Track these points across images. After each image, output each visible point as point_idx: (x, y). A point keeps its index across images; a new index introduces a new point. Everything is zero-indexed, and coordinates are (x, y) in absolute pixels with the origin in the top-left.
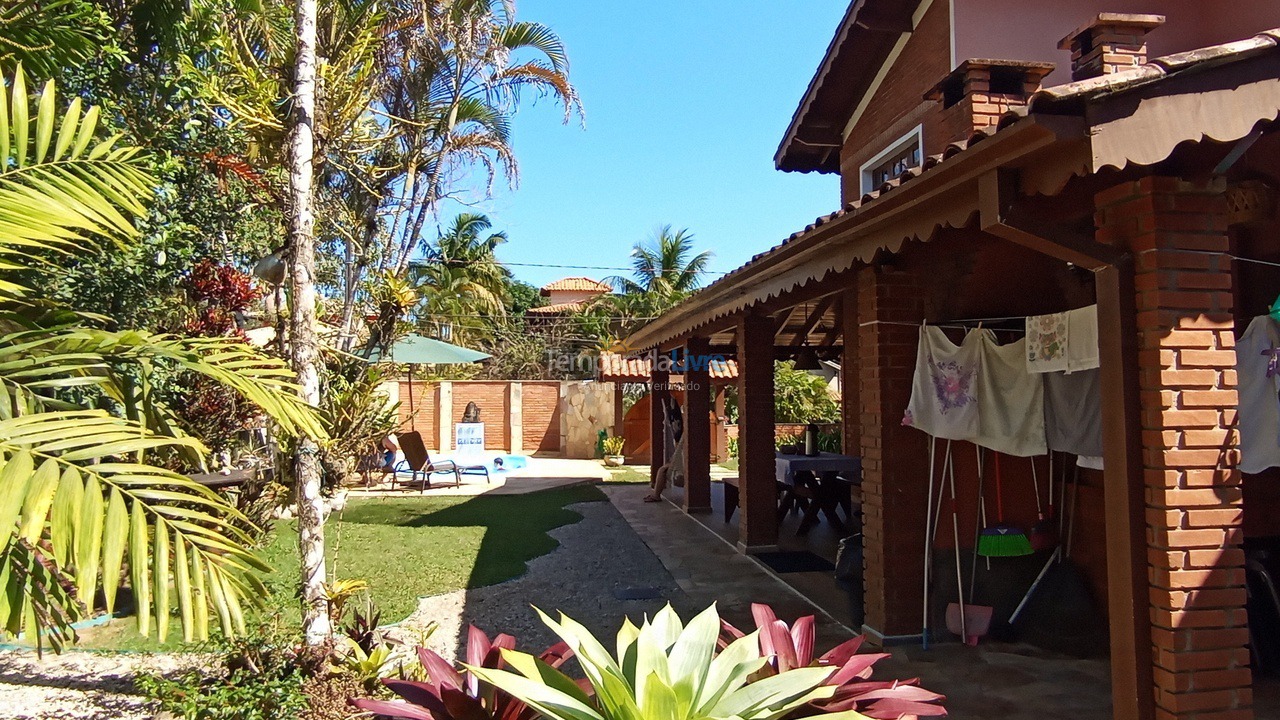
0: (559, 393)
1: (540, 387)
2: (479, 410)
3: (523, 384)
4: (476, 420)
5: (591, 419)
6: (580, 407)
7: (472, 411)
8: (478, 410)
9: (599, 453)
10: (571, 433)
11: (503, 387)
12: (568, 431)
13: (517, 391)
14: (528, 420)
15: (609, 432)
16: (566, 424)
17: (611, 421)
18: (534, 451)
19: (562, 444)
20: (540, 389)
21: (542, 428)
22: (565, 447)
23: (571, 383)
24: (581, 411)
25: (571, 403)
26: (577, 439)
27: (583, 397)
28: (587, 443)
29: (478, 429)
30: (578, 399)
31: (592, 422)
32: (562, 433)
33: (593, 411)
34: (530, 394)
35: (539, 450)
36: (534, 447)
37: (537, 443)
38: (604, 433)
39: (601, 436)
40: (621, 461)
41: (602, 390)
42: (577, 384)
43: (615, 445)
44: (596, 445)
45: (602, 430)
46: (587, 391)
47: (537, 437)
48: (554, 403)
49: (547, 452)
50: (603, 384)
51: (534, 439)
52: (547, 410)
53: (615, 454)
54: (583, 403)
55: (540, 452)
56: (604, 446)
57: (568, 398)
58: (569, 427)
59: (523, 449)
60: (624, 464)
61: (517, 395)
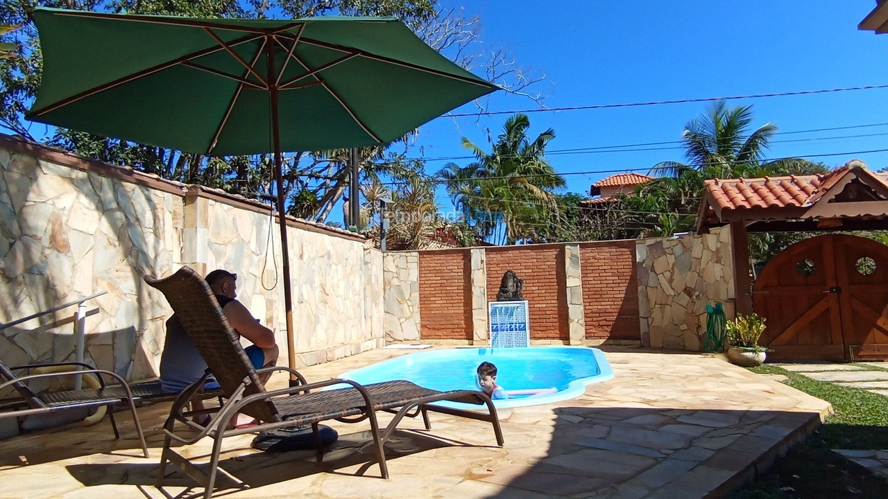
0: (634, 256)
1: (606, 249)
2: (521, 281)
3: (583, 246)
4: (516, 296)
5: (688, 291)
6: (668, 274)
7: (510, 283)
8: (518, 282)
9: (709, 343)
10: (656, 314)
11: (553, 253)
12: (650, 311)
13: (572, 255)
14: (591, 294)
15: (727, 309)
16: (648, 300)
17: (728, 291)
18: (602, 341)
19: (643, 328)
20: (606, 252)
21: (612, 305)
22: (647, 334)
23: (650, 241)
24: (671, 281)
25: (653, 269)
26: (666, 322)
27: (672, 259)
28: (684, 327)
29: (521, 310)
30: (662, 263)
32: (641, 314)
33: (691, 279)
34: (592, 260)
35: (609, 338)
36: (601, 334)
37: (606, 328)
38: (718, 310)
39: (711, 316)
40: (762, 356)
41: (706, 247)
42: (661, 242)
43: (750, 328)
44: (704, 329)
45: (713, 305)
46: (678, 250)
47: (605, 320)
48: (628, 272)
49: (622, 342)
50: (709, 233)
51: (601, 323)
52: (619, 281)
53: (750, 344)
54: (673, 268)
55: (611, 342)
56: (727, 331)
57: (648, 263)
58: (652, 304)
59: (587, 338)
60: (766, 362)
61: (574, 262)
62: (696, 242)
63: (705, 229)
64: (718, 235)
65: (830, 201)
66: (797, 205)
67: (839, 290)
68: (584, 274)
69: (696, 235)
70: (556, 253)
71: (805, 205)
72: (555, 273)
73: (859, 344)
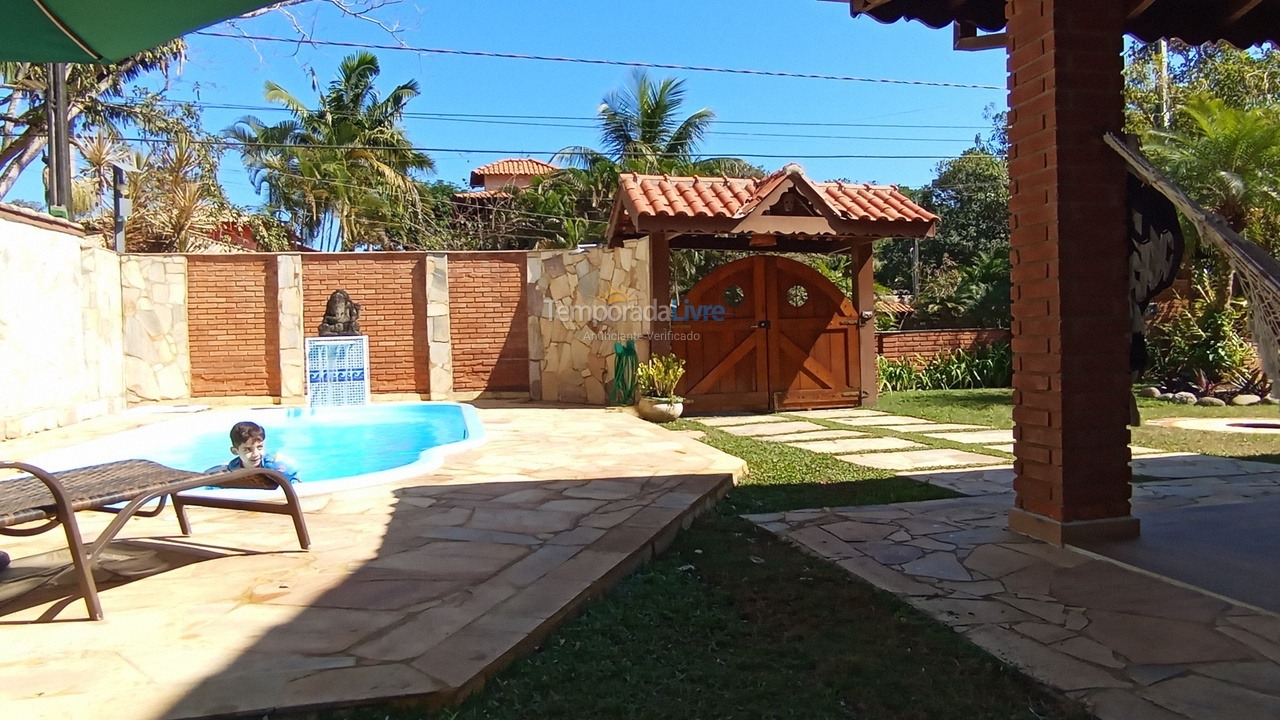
0: (524, 275)
1: (486, 263)
2: (357, 307)
3: (452, 258)
4: (349, 329)
5: (595, 326)
6: (568, 301)
7: (341, 309)
8: (354, 309)
9: (618, 392)
10: (551, 356)
11: (408, 266)
12: (543, 352)
13: (436, 270)
14: (462, 328)
15: (641, 349)
16: (541, 336)
17: (643, 325)
18: (476, 394)
19: (533, 375)
20: (485, 268)
21: (491, 344)
22: (539, 383)
23: (547, 255)
25: (549, 295)
26: (564, 365)
27: (573, 280)
28: (586, 373)
29: (358, 350)
30: (562, 284)
31: (595, 330)
32: (532, 356)
34: (465, 279)
35: (487, 389)
36: (476, 384)
37: (482, 375)
38: (629, 350)
39: (620, 357)
40: (678, 409)
41: (618, 265)
42: (560, 256)
43: (666, 373)
44: (611, 375)
45: (624, 344)
46: (583, 268)
47: (482, 364)
48: (515, 296)
49: (505, 394)
50: (622, 246)
51: (476, 368)
52: (502, 309)
53: (665, 394)
54: (575, 293)
55: (489, 394)
56: (640, 377)
57: (543, 285)
58: (546, 342)
59: (455, 390)
60: (682, 416)
61: (439, 281)
62: (604, 257)
63: (617, 241)
64: (634, 249)
65: (765, 213)
66: (728, 215)
67: (768, 324)
68: (453, 300)
69: (606, 249)
70: (413, 266)
71: (737, 216)
72: (410, 296)
73: (784, 391)
